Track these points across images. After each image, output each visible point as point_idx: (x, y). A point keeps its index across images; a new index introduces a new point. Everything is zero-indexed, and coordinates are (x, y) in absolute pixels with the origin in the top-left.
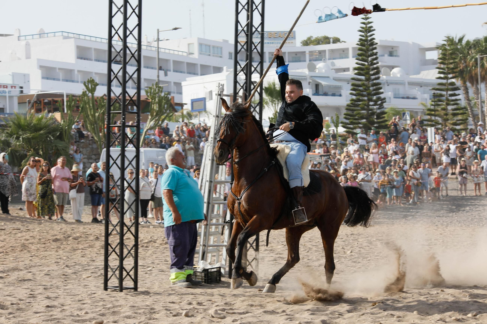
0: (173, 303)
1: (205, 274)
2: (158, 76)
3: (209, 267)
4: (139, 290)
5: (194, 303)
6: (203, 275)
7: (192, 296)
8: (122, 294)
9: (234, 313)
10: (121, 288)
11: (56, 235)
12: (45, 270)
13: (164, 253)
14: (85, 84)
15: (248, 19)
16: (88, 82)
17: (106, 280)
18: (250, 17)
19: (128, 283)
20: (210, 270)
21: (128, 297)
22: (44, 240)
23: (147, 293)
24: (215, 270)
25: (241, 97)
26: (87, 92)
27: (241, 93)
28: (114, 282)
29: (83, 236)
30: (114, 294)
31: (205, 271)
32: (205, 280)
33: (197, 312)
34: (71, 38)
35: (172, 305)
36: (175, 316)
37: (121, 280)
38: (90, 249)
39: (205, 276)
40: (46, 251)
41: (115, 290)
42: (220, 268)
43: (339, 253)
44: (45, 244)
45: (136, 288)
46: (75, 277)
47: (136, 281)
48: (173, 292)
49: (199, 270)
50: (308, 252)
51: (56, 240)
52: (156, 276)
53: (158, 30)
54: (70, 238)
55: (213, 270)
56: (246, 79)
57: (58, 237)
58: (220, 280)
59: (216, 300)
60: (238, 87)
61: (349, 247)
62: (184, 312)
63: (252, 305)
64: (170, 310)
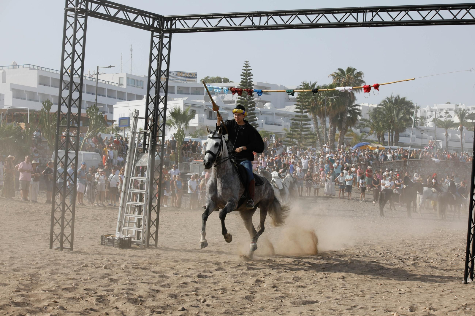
0: (97, 259)
2: (96, 100)
3: (123, 237)
4: (74, 250)
5: (111, 260)
7: (110, 256)
8: (62, 252)
9: (138, 268)
10: (62, 248)
11: (18, 210)
12: (10, 234)
13: (93, 226)
14: (43, 104)
15: (158, 66)
16: (46, 102)
17: (52, 242)
18: (159, 65)
19: (67, 245)
20: (123, 239)
21: (66, 254)
22: (10, 213)
23: (79, 252)
24: (127, 239)
25: (150, 119)
26: (45, 110)
27: (151, 117)
28: (57, 244)
29: (37, 211)
30: (57, 252)
31: (120, 239)
32: (120, 245)
33: (113, 266)
34: (35, 69)
35: (96, 261)
36: (97, 268)
37: (62, 242)
38: (42, 221)
39: (120, 243)
40: (11, 220)
41: (57, 249)
42: (131, 238)
44: (10, 215)
45: (72, 249)
46: (30, 239)
47: (72, 244)
48: (98, 253)
49: (116, 239)
50: (194, 230)
51: (18, 213)
52: (86, 241)
53: (98, 67)
54: (28, 213)
55: (125, 239)
56: (155, 107)
57: (20, 212)
58: (131, 245)
59: (126, 259)
60: (149, 113)
62: (104, 266)
63: (151, 264)
64: (94, 264)
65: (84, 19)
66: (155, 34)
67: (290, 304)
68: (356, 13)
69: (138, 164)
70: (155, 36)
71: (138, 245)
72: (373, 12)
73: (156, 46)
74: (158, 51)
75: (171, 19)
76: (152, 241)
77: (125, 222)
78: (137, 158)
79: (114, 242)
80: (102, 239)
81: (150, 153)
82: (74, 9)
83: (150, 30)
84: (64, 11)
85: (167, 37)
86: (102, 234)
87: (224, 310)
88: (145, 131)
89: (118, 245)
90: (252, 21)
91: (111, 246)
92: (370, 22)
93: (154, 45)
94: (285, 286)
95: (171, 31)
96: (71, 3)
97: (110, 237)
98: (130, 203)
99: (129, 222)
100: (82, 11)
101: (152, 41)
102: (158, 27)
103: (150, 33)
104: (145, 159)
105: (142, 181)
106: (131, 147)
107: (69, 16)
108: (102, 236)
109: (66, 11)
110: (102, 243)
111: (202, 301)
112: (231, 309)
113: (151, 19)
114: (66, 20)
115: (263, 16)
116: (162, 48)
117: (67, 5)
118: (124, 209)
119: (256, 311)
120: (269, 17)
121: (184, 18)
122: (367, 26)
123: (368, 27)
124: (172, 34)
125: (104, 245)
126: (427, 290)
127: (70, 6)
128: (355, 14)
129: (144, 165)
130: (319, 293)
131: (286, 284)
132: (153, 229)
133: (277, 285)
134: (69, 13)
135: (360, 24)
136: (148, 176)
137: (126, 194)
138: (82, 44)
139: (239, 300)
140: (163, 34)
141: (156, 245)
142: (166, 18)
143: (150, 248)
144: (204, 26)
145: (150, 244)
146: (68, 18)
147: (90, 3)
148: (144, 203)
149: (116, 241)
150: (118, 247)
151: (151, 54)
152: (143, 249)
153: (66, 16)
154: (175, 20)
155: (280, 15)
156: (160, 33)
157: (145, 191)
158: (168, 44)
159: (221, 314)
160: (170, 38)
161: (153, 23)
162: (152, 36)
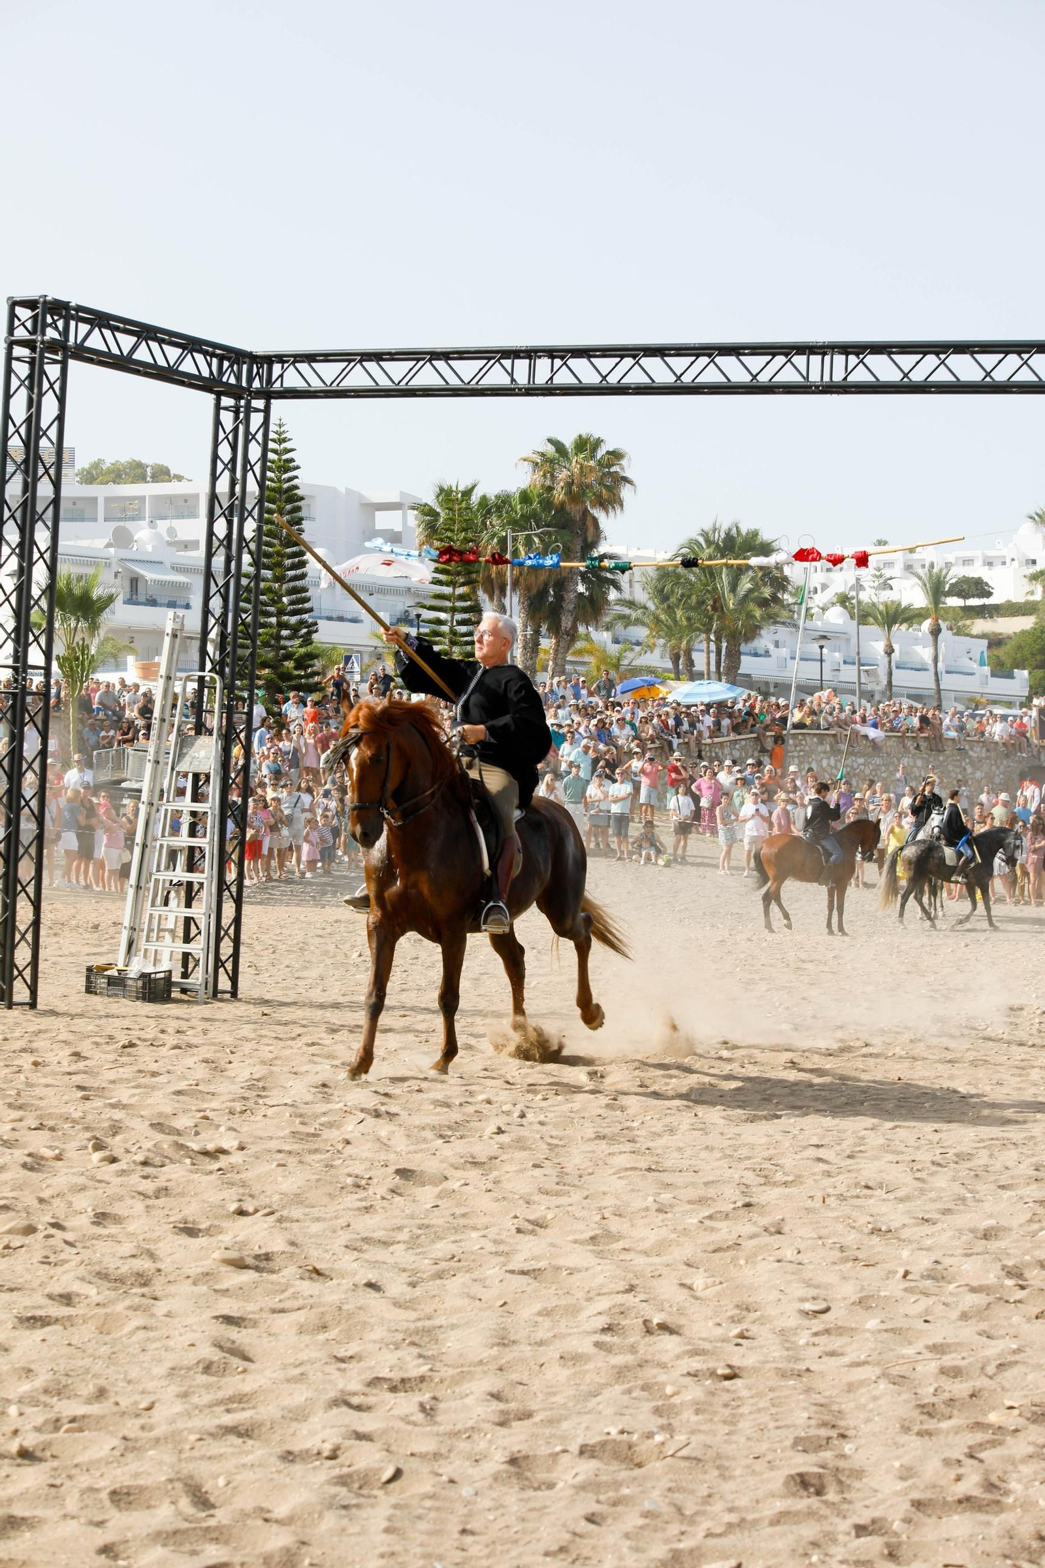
1: (144, 984)
3: (149, 969)
4: (41, 1007)
6: (140, 983)
8: (15, 1013)
10: (10, 1004)
19: (21, 993)
20: (152, 976)
23: (55, 1013)
24: (162, 975)
25: (213, 641)
31: (144, 976)
32: (144, 994)
39: (144, 987)
42: (169, 972)
43: (334, 956)
45: (33, 1005)
47: (33, 990)
49: (132, 976)
55: (157, 976)
58: (169, 995)
60: (211, 622)
61: (347, 946)
65: (58, 367)
66: (227, 401)
67: (723, 1121)
68: (805, 357)
69: (182, 767)
70: (226, 409)
71: (184, 991)
72: (847, 354)
73: (227, 437)
74: (234, 448)
75: (269, 360)
76: (224, 983)
77: (150, 930)
78: (181, 749)
79: (125, 986)
80: (88, 978)
81: (219, 736)
82: (34, 341)
83: (210, 391)
84: (5, 345)
85: (257, 410)
86: (90, 964)
87: (590, 1133)
88: (201, 674)
89: (137, 992)
90: (511, 375)
91: (116, 995)
92: (844, 383)
93: (221, 435)
94: (667, 1084)
95: (268, 395)
96: (23, 324)
97: (113, 972)
98: (166, 876)
99: (159, 930)
100: (53, 346)
101: (218, 423)
102: (233, 381)
103: (210, 398)
104: (202, 754)
105: (194, 814)
106: (163, 720)
107: (18, 359)
108: (89, 969)
109: (11, 345)
110: (90, 989)
111: (516, 1114)
112: (606, 1131)
113: (215, 361)
114: (9, 371)
115: (540, 357)
116: (247, 443)
117: (11, 329)
118: (141, 892)
119: (659, 1135)
120: (558, 362)
121: (310, 358)
122: (831, 393)
123: (835, 396)
124: (273, 401)
125: (96, 994)
126: (1020, 1089)
127: (21, 333)
128: (799, 360)
129: (202, 769)
130: (765, 1099)
131: (667, 1081)
132: (227, 948)
133: (647, 1082)
134: (18, 351)
135: (817, 387)
136: (214, 799)
137: (147, 851)
138: (54, 439)
139: (600, 1111)
140: (248, 403)
141: (234, 993)
142: (257, 357)
143: (222, 1000)
144: (369, 383)
145: (221, 987)
146: (15, 364)
147: (73, 323)
148: (205, 875)
149: (130, 982)
150: (138, 998)
151: (215, 457)
152: (206, 1003)
153: (9, 358)
154: (283, 362)
155: (589, 357)
156: (238, 398)
157: (207, 840)
158: (261, 431)
159: (589, 1140)
160: (267, 411)
161: (221, 372)
162: (218, 407)
